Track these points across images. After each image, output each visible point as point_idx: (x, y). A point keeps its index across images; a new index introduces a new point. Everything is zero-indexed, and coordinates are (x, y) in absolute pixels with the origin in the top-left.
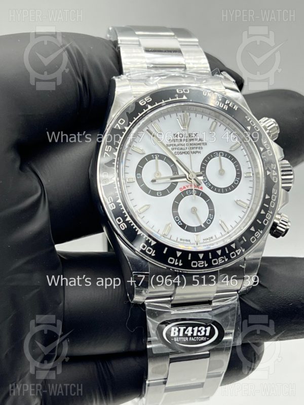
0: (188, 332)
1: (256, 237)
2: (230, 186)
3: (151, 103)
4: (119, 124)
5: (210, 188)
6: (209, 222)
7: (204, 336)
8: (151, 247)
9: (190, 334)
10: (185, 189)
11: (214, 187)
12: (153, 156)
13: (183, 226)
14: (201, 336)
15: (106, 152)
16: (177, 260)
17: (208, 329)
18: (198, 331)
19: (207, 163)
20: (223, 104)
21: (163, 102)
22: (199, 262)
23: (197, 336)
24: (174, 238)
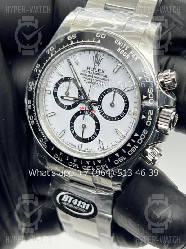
0: (74, 201)
1: (119, 161)
2: (117, 117)
3: (74, 40)
4: (50, 51)
5: (101, 114)
6: (93, 137)
7: (84, 209)
8: (46, 142)
9: (75, 203)
10: (83, 109)
11: (105, 114)
12: (69, 78)
13: (74, 134)
14: (82, 208)
15: (36, 68)
16: (59, 157)
17: (88, 205)
18: (81, 204)
19: (105, 95)
20: (127, 54)
21: (83, 41)
22: (73, 164)
23: (80, 207)
24: (66, 141)
